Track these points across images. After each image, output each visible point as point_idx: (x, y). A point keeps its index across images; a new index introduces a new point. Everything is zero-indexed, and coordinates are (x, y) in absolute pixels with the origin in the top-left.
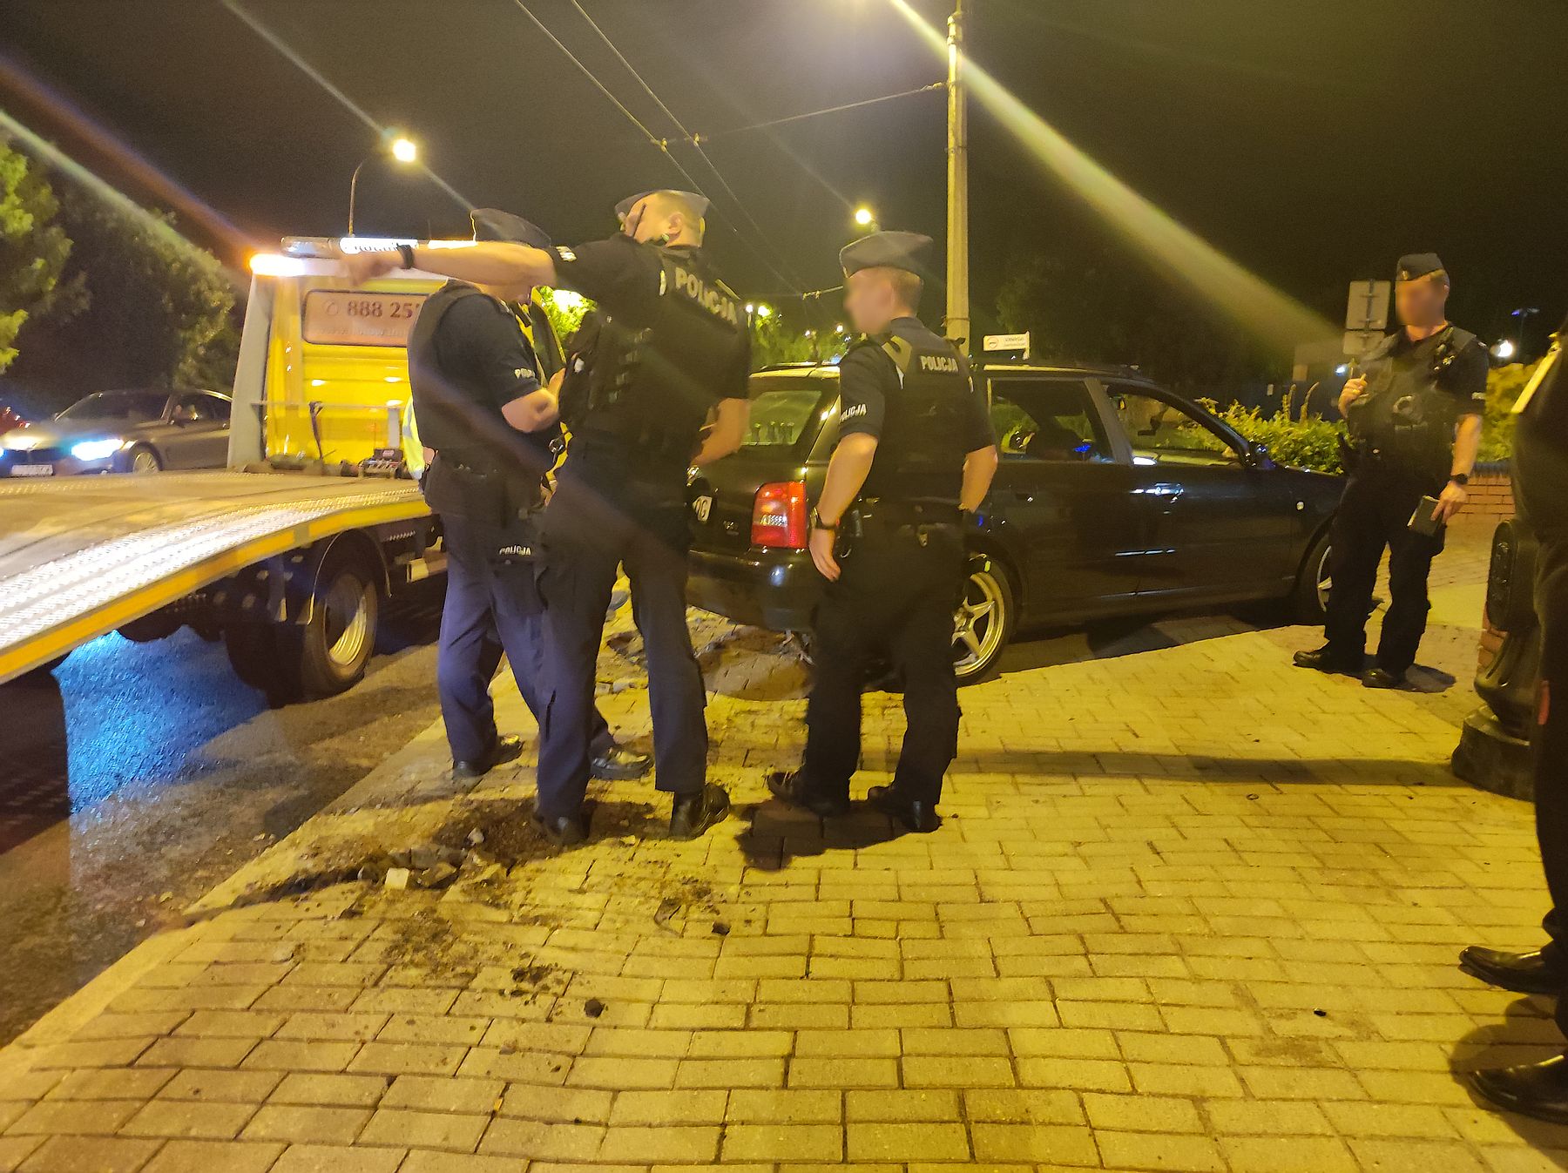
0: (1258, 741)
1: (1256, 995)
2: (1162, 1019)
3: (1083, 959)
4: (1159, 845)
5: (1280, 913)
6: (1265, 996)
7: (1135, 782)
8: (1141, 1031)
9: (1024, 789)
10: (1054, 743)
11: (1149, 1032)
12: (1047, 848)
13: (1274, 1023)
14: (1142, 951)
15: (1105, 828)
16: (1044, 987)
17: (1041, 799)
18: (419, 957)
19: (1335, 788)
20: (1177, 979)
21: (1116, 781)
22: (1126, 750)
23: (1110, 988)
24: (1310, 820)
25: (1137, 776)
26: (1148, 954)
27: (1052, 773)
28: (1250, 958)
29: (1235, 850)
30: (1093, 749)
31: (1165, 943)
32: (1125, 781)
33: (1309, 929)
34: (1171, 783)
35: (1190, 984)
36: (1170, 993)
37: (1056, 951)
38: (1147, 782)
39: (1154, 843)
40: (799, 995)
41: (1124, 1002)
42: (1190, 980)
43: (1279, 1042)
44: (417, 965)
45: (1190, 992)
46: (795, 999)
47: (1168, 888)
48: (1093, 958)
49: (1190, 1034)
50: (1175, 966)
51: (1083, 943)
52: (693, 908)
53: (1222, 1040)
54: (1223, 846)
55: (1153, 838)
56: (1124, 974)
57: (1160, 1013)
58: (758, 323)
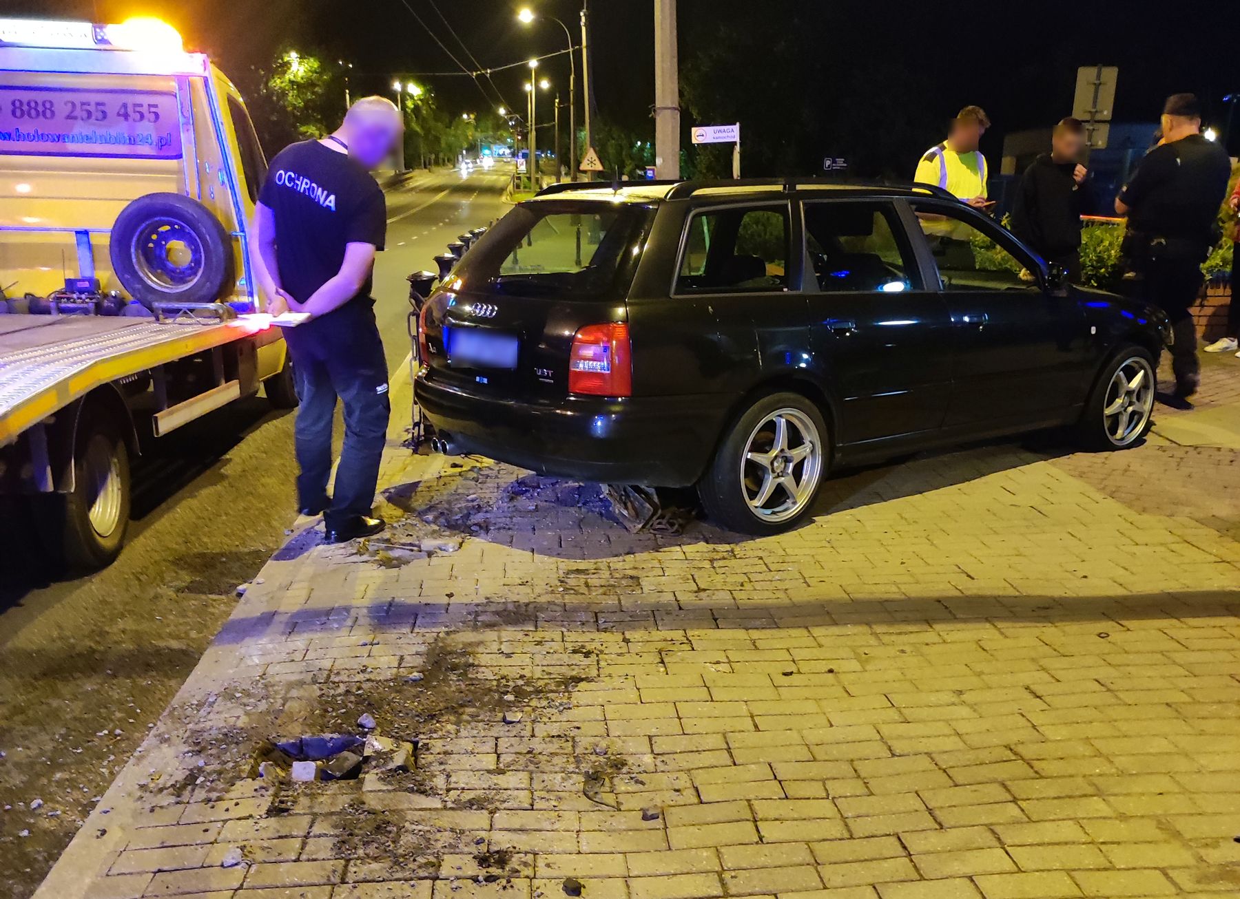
0: (1085, 577)
1: (1179, 827)
2: (1105, 856)
3: (1012, 805)
4: (1039, 689)
5: (1171, 748)
6: (1188, 827)
7: (988, 625)
8: (1091, 869)
9: (886, 639)
10: (894, 589)
11: (1098, 870)
12: (933, 698)
13: (1203, 852)
14: (1063, 795)
15: (979, 674)
16: (989, 835)
17: (906, 648)
18: (372, 850)
19: (1174, 621)
20: (1104, 818)
21: (970, 626)
22: (968, 593)
23: (1049, 832)
24: (1163, 655)
25: (987, 620)
26: (1070, 797)
27: (906, 621)
28: (1161, 794)
29: (1109, 690)
30: (936, 594)
31: (1082, 786)
32: (978, 625)
33: (1202, 762)
34: (1022, 625)
35: (1118, 822)
36: (1105, 832)
37: (985, 800)
38: (1000, 625)
39: (1032, 687)
40: (762, 860)
41: (1066, 843)
42: (1116, 818)
43: (1212, 870)
44: (375, 859)
45: (1122, 830)
46: (760, 864)
47: (1062, 733)
48: (1023, 804)
49: (1134, 869)
50: (1097, 806)
51: (1008, 791)
52: (616, 781)
53: (1164, 871)
54: (1097, 687)
55: (1028, 682)
56: (1055, 817)
57: (1101, 851)
58: (410, 104)
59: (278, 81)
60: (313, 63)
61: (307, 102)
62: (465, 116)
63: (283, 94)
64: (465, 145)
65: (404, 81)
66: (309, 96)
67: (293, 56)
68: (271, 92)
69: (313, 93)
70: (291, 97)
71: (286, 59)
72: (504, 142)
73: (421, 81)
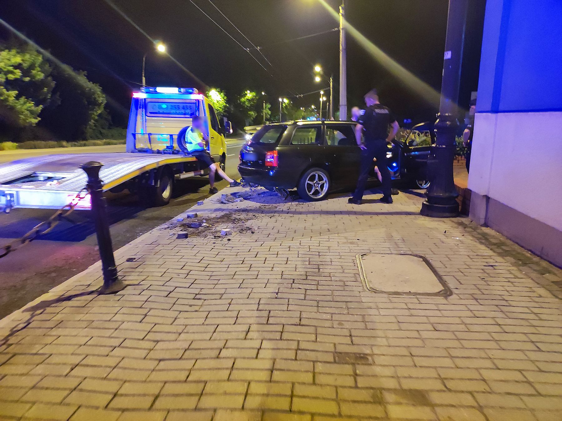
24: (380, 219)
29: (360, 223)
58: (284, 105)
59: (243, 99)
60: (254, 94)
61: (251, 105)
62: (301, 108)
63: (244, 102)
64: (301, 117)
65: (283, 98)
66: (252, 103)
67: (248, 92)
68: (241, 102)
69: (253, 102)
70: (247, 103)
71: (246, 92)
72: (314, 116)
73: (288, 98)
